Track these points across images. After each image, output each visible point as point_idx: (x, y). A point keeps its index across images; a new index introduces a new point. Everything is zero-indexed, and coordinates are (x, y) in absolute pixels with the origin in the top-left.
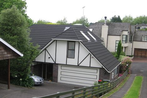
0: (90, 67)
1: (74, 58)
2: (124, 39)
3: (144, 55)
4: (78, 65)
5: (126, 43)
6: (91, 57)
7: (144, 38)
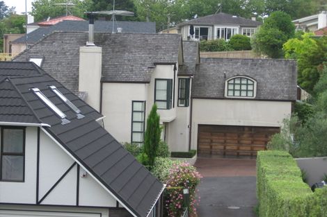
0: (78, 208)
1: (23, 181)
2: (162, 95)
3: (235, 148)
4: (38, 203)
5: (168, 108)
6: (81, 175)
7: (231, 87)
